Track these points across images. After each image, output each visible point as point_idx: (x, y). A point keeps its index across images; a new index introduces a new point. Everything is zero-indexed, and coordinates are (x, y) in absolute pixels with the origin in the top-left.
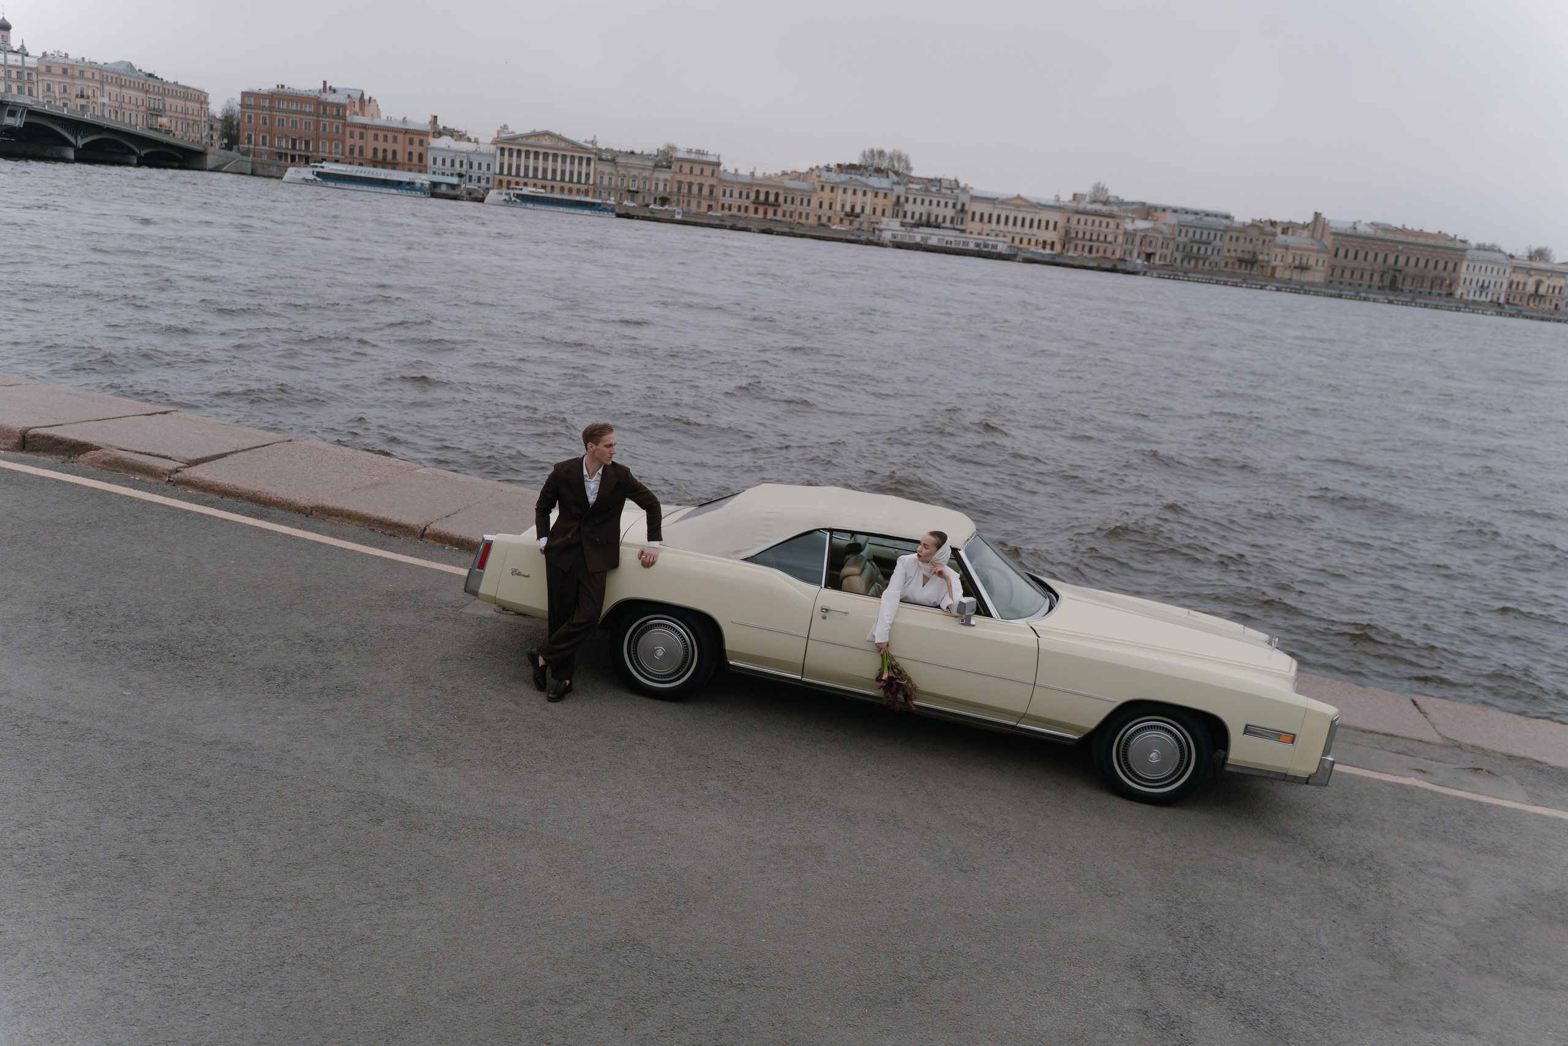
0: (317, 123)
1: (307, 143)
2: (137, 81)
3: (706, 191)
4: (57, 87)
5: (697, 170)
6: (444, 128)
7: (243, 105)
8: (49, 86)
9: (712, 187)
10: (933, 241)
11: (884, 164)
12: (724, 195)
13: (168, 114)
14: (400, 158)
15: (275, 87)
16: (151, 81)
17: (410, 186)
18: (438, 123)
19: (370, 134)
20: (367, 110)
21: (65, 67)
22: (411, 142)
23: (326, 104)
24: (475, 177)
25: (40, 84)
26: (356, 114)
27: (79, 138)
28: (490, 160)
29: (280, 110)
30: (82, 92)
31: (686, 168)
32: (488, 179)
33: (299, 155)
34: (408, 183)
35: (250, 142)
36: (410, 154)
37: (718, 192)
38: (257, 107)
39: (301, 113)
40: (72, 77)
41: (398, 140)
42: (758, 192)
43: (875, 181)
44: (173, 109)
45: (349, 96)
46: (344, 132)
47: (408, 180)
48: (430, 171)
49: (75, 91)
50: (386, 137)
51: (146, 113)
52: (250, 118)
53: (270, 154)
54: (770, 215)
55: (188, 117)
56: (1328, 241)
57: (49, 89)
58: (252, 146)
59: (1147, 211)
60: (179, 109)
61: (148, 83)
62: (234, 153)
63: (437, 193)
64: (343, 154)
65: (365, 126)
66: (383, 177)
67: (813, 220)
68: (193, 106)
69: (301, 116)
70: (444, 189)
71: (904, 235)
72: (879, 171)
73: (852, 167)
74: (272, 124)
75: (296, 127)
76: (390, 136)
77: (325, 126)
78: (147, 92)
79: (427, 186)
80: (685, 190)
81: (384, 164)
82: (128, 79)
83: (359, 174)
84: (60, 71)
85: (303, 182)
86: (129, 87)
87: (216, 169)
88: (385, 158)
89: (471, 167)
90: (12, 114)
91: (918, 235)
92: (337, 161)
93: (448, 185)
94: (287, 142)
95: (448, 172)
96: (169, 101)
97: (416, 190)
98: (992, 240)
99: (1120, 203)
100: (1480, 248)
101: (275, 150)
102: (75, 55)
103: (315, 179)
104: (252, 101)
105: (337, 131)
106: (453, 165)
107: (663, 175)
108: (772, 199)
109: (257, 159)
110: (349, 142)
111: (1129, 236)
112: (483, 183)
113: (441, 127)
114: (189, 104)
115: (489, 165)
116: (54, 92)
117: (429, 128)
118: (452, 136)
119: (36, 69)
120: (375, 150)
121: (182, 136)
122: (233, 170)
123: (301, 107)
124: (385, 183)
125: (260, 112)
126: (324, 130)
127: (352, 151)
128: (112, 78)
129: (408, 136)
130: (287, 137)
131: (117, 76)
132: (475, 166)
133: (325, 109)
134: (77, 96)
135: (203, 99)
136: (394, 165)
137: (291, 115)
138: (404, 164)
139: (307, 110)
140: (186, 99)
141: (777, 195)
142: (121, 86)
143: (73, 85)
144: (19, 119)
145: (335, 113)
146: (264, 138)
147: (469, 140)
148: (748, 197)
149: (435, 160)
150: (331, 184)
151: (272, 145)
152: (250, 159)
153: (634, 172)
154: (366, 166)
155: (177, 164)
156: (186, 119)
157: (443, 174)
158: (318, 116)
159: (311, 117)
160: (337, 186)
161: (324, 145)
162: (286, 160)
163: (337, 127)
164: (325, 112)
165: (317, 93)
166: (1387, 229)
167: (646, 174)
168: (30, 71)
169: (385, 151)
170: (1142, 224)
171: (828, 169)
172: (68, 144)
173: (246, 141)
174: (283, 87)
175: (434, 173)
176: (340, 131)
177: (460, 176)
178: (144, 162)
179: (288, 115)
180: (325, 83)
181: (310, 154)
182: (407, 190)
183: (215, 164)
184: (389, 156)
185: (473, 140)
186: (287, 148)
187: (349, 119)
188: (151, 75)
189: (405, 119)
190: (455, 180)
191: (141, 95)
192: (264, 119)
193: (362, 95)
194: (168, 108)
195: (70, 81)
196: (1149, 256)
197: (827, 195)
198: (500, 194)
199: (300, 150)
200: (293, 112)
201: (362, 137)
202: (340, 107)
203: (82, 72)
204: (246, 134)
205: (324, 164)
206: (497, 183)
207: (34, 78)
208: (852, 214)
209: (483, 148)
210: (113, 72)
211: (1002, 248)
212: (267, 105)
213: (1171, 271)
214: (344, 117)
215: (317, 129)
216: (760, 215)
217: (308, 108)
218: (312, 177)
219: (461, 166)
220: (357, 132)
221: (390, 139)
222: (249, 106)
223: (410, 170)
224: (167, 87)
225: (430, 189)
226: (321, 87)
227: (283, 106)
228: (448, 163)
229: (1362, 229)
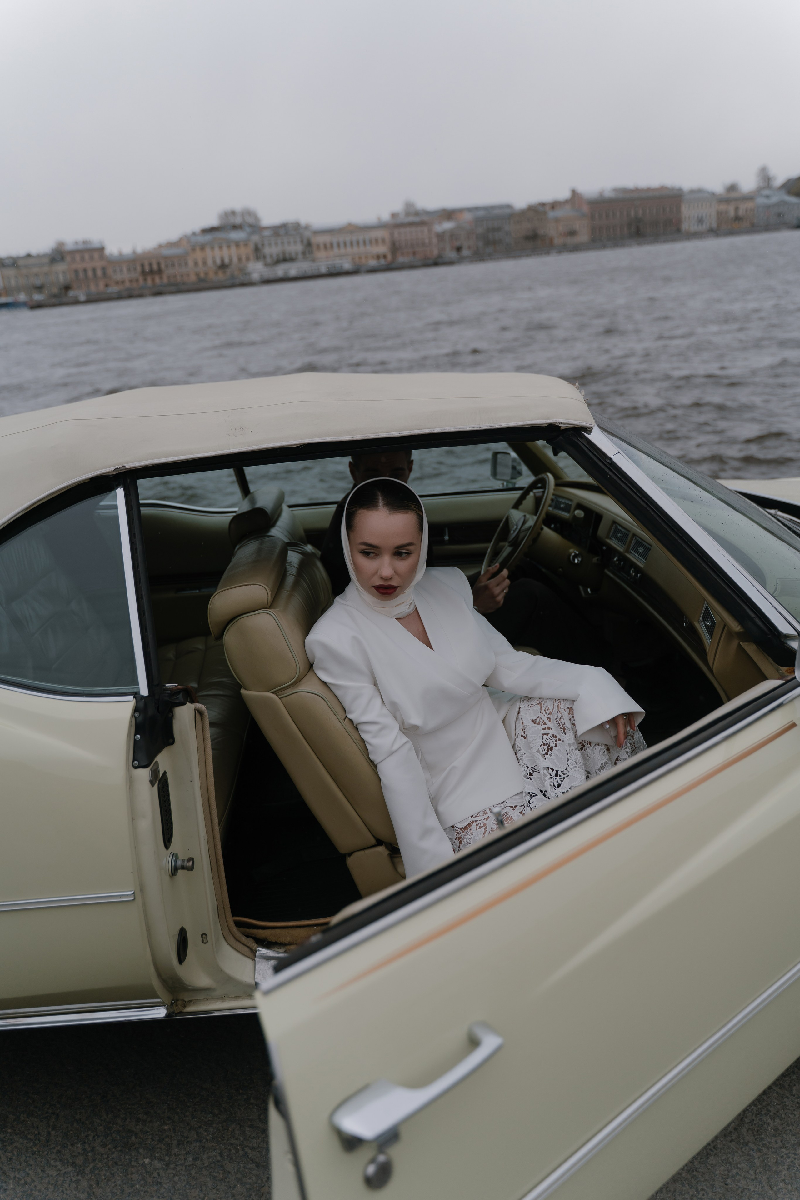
3: (99, 273)
5: (87, 256)
9: (104, 269)
10: (293, 272)
11: (238, 220)
12: (115, 271)
31: (78, 257)
37: (110, 271)
42: (143, 266)
43: (235, 235)
54: (157, 280)
56: (585, 209)
59: (448, 214)
67: (193, 278)
71: (268, 273)
72: (235, 227)
73: (212, 230)
80: (81, 275)
91: (280, 271)
98: (338, 262)
99: (427, 213)
100: (692, 192)
107: (60, 267)
108: (155, 267)
111: (440, 236)
141: (159, 264)
148: (135, 269)
153: (35, 270)
166: (625, 191)
167: (46, 269)
170: (448, 225)
171: (194, 234)
196: (459, 249)
197: (199, 255)
208: (223, 266)
211: (347, 266)
213: (479, 256)
216: (149, 282)
229: (608, 194)
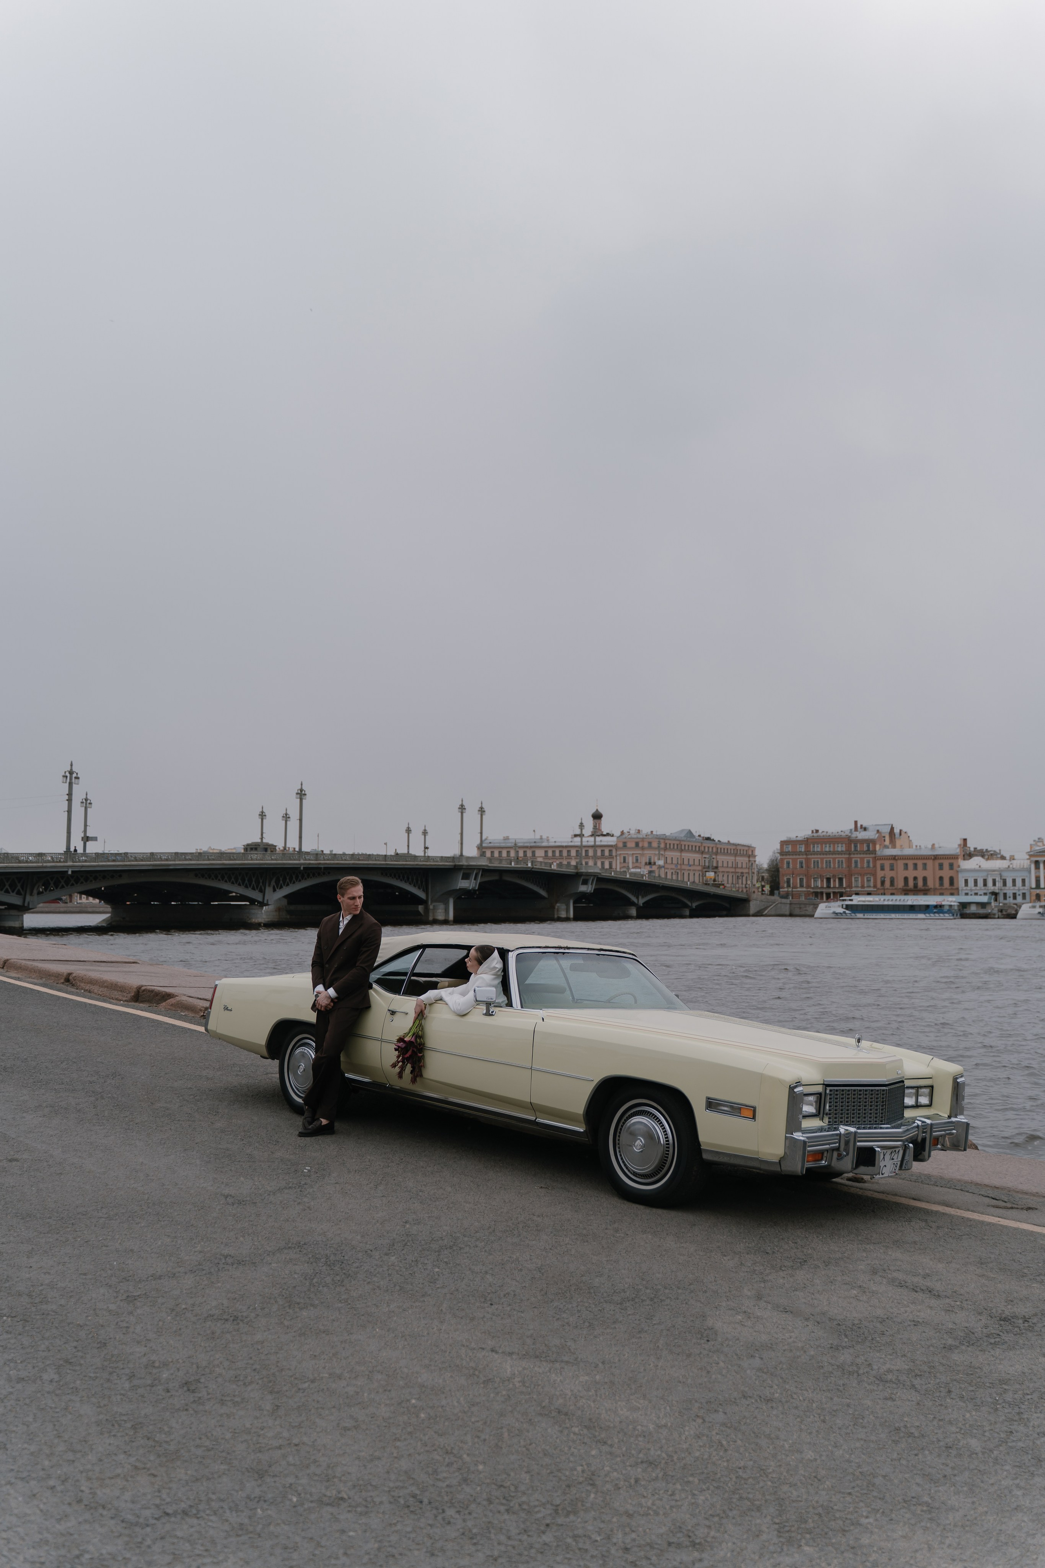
0: (849, 860)
1: (841, 880)
2: (694, 844)
4: (630, 858)
6: (975, 849)
7: (782, 853)
8: (624, 858)
13: (720, 869)
14: (930, 884)
15: (810, 833)
16: (707, 844)
17: (939, 908)
18: (968, 845)
19: (900, 864)
20: (898, 843)
21: (637, 840)
22: (941, 866)
23: (856, 842)
24: (1010, 894)
25: (618, 858)
26: (886, 847)
27: (640, 897)
28: (1024, 875)
29: (815, 853)
30: (650, 859)
32: (1024, 895)
33: (834, 893)
34: (936, 907)
35: (789, 886)
36: (941, 878)
38: (794, 853)
39: (834, 853)
40: (643, 848)
41: (928, 867)
44: (725, 865)
45: (878, 831)
46: (875, 866)
47: (935, 903)
48: (962, 893)
49: (644, 860)
50: (915, 865)
51: (702, 871)
52: (788, 863)
53: (807, 894)
55: (738, 870)
57: (624, 861)
58: (790, 890)
60: (730, 865)
61: (704, 845)
62: (776, 898)
63: (966, 914)
64: (875, 886)
65: (894, 858)
66: (910, 903)
68: (742, 860)
69: (834, 856)
70: (973, 909)
74: (808, 866)
75: (830, 867)
76: (920, 864)
77: (856, 862)
78: (702, 853)
79: (956, 908)
81: (916, 891)
82: (687, 844)
83: (886, 903)
84: (633, 845)
85: (833, 916)
86: (688, 851)
87: (759, 914)
88: (916, 885)
89: (1005, 884)
90: (585, 882)
92: (869, 894)
93: (977, 903)
94: (822, 881)
95: (981, 892)
96: (720, 858)
97: (943, 913)
101: (812, 890)
102: (645, 830)
103: (844, 912)
104: (790, 848)
105: (868, 866)
106: (985, 884)
109: (795, 901)
110: (880, 874)
112: (1019, 899)
113: (972, 849)
114: (739, 859)
115: (1023, 881)
116: (628, 863)
117: (958, 850)
118: (983, 856)
119: (616, 847)
120: (906, 879)
121: (730, 887)
122: (773, 913)
123: (834, 847)
124: (912, 909)
125: (798, 857)
126: (856, 866)
127: (883, 883)
128: (674, 844)
129: (937, 862)
130: (821, 877)
131: (678, 842)
132: (1009, 883)
133: (856, 847)
134: (646, 864)
135: (750, 853)
136: (926, 892)
137: (825, 856)
138: (935, 889)
139: (839, 849)
140: (736, 855)
142: (681, 851)
143: (642, 855)
144: (590, 886)
145: (865, 848)
146: (801, 880)
147: (1003, 858)
149: (966, 881)
150: (860, 915)
151: (808, 886)
152: (788, 901)
154: (898, 895)
155: (725, 913)
156: (736, 872)
157: (976, 894)
158: (850, 854)
159: (843, 856)
160: (866, 916)
161: (856, 881)
162: (822, 898)
163: (868, 862)
164: (856, 850)
165: (848, 833)
168: (610, 848)
169: (915, 878)
172: (633, 904)
173: (785, 885)
174: (817, 831)
175: (967, 894)
176: (871, 865)
177: (995, 894)
178: (696, 913)
179: (822, 856)
180: (856, 822)
181: (843, 890)
182: (935, 912)
183: (758, 909)
184: (920, 883)
185: (1008, 858)
186: (822, 887)
187: (879, 853)
188: (708, 839)
189: (933, 845)
190: (985, 899)
191: (697, 856)
192: (801, 863)
193: (892, 829)
194: (720, 864)
195: (640, 852)
198: (1034, 907)
199: (834, 887)
200: (829, 853)
201: (892, 869)
202: (870, 842)
203: (650, 843)
204: (785, 879)
205: (854, 897)
206: (1034, 898)
207: (614, 854)
209: (1016, 864)
210: (675, 839)
212: (803, 850)
214: (874, 852)
215: (849, 866)
217: (840, 848)
218: (841, 910)
219: (994, 884)
220: (887, 864)
221: (920, 866)
222: (788, 853)
223: (942, 894)
224: (719, 846)
225: (959, 910)
226: (853, 827)
227: (818, 848)
228: (980, 883)
